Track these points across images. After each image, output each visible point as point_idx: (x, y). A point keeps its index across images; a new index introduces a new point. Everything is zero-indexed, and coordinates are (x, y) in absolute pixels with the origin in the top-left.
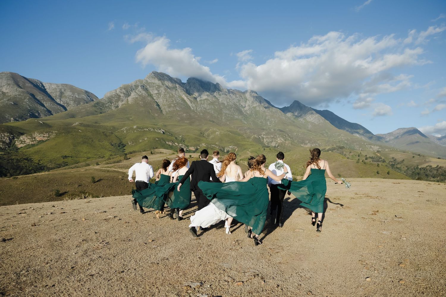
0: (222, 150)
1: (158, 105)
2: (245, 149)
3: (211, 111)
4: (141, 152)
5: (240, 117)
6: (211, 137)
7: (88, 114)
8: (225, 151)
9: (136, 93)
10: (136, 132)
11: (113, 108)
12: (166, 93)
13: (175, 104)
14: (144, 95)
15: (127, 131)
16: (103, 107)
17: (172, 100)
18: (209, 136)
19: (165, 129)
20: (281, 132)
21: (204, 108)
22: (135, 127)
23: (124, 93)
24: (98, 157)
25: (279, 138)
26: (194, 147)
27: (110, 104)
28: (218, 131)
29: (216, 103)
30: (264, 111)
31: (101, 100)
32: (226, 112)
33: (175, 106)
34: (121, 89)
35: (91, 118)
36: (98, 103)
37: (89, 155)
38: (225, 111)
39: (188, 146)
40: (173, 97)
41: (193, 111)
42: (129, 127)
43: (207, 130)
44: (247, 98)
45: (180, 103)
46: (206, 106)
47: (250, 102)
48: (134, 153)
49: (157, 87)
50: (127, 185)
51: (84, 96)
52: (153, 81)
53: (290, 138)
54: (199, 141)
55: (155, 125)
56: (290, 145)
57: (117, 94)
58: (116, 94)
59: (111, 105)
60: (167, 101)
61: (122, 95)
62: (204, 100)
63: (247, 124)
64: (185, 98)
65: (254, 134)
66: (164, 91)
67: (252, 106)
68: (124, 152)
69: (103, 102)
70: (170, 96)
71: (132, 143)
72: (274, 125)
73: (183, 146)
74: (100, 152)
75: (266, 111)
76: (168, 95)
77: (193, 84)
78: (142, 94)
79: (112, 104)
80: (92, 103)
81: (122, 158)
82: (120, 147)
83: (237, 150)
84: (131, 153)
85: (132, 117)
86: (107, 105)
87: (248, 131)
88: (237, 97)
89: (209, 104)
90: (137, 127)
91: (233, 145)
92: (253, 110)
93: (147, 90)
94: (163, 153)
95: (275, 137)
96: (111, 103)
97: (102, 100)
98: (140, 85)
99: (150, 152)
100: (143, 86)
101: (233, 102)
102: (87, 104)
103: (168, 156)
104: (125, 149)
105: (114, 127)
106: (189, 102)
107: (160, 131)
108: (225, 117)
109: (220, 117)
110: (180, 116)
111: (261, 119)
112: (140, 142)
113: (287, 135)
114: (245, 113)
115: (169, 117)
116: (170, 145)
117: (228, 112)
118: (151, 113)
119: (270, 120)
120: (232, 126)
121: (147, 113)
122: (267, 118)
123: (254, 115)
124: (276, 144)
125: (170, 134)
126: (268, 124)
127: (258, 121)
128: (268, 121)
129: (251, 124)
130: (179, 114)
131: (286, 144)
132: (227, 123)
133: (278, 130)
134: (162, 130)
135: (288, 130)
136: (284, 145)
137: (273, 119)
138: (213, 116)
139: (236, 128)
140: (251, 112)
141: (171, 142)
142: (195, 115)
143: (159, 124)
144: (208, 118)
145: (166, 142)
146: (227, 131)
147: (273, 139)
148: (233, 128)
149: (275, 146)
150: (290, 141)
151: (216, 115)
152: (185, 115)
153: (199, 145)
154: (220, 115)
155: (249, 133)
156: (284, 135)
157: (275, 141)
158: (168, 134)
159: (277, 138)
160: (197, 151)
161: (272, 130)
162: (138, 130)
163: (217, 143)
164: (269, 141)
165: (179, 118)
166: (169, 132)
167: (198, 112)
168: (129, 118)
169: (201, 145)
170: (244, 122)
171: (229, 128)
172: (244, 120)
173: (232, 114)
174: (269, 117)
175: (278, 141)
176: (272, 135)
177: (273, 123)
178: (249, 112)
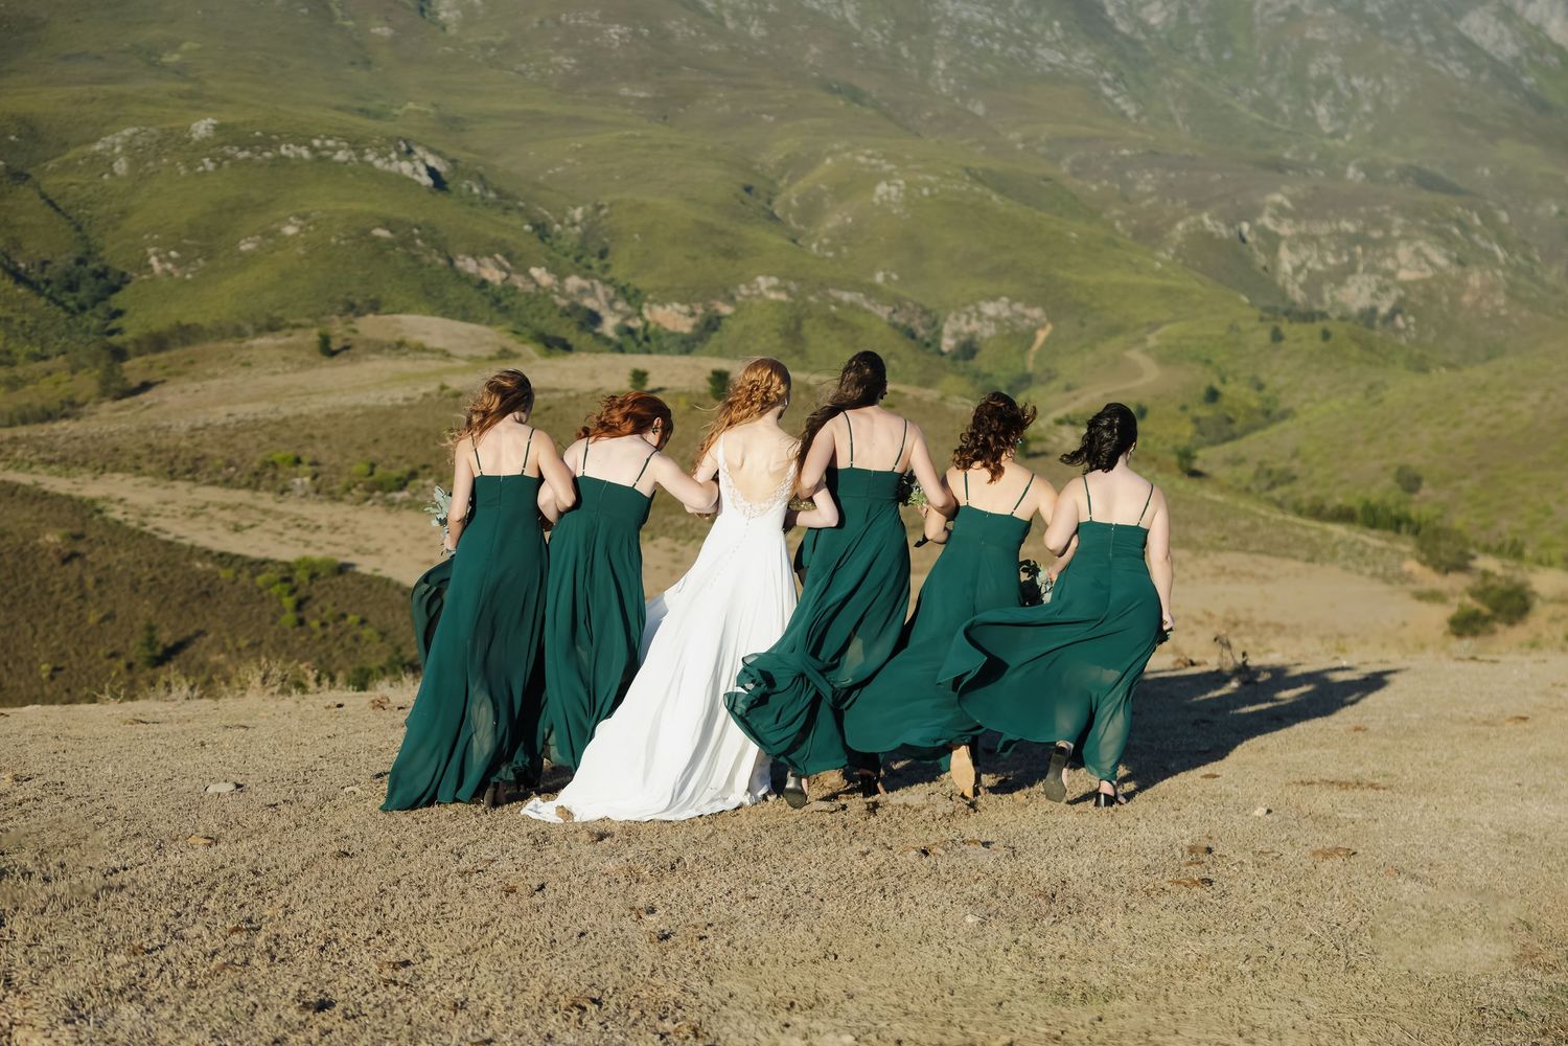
0: (921, 332)
2: (1115, 330)
4: (239, 333)
5: (1083, 58)
6: (836, 218)
8: (948, 343)
10: (211, 166)
15: (136, 162)
18: (811, 210)
19: (453, 153)
20: (1425, 196)
22: (202, 127)
25: (1407, 238)
26: (685, 309)
28: (888, 177)
30: (1293, 13)
32: (965, 15)
38: (956, 7)
39: (633, 296)
42: (152, 130)
43: (797, 165)
48: (186, 342)
50: (108, 607)
53: (1504, 245)
54: (730, 254)
55: (364, 112)
56: (1501, 300)
63: (1138, 117)
65: (1197, 206)
68: (112, 333)
71: (177, 263)
72: (1369, 127)
73: (592, 293)
75: (1306, 11)
81: (86, 383)
82: (83, 294)
83: (1047, 341)
84: (159, 343)
85: (185, 46)
87: (1146, 182)
90: (217, 128)
91: (1014, 299)
94: (421, 348)
95: (1376, 234)
99: (313, 336)
103: (464, 371)
104: (119, 313)
105: (30, 128)
107: (411, 161)
108: (958, 52)
109: (914, 58)
110: (581, 41)
111: (1262, 79)
112: (241, 254)
113: (1481, 218)
114: (1123, 27)
115: (485, 47)
116: (492, 284)
117: (978, 17)
118: (338, 12)
119: (1341, 84)
120: (1014, 136)
121: (305, 11)
122: (1314, 70)
123: (1199, 38)
124: (1384, 289)
125: (492, 195)
126: (1320, 121)
127: (1235, 92)
128: (1318, 98)
129: (1170, 118)
130: (572, 21)
131: (1467, 299)
132: (969, 107)
133: (1403, 174)
134: (423, 161)
135: (1487, 172)
136: (1445, 300)
137: (1366, 80)
138: (855, 44)
139: (1041, 150)
140: (1174, 19)
141: (498, 256)
142: (703, 35)
143: (405, 108)
144: (811, 62)
145: (461, 257)
146: (968, 178)
147: (1359, 250)
148: (1020, 146)
149: (1373, 311)
150: (1499, 273)
151: (879, 38)
152: (621, 36)
153: (725, 291)
154: (914, 37)
155: (1155, 199)
156: (1449, 220)
157: (1371, 269)
158: (471, 189)
159: (1387, 242)
160: (715, 335)
161: (1351, 172)
162: (227, 150)
163: (879, 278)
164: (1325, 263)
165: (573, 61)
166: (481, 178)
167: (726, 14)
168: (160, 56)
169: (743, 289)
170: (1118, 100)
171: (983, 148)
172: (1116, 80)
173: (1017, 31)
174: (1330, 67)
175: (1399, 266)
176: (1351, 218)
177: (1366, 114)
178: (1164, 14)
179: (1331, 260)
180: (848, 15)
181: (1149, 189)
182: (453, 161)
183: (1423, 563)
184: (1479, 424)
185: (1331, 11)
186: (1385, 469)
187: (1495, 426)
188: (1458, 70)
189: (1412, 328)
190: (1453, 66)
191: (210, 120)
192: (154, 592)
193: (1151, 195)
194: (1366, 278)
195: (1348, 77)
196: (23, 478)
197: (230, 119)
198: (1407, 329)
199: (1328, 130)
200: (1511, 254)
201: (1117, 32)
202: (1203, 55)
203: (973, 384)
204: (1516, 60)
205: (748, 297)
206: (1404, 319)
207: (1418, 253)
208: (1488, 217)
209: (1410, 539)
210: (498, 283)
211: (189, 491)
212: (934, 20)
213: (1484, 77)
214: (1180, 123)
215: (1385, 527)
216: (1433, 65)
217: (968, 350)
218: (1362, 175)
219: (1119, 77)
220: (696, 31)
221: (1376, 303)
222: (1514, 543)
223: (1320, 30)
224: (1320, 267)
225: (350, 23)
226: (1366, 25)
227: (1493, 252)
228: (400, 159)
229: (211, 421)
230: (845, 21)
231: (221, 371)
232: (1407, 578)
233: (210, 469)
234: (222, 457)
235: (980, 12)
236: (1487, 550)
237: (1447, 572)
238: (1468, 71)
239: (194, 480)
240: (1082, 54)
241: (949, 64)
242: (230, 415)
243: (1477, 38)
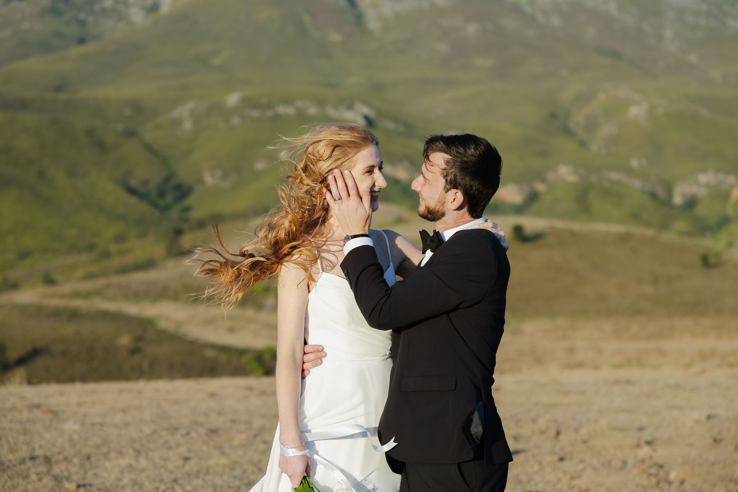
0: (661, 195)
3: (605, 2)
6: (607, 130)
8: (678, 200)
10: (238, 122)
11: (137, 16)
15: (195, 123)
16: (92, 12)
19: (378, 106)
22: (233, 99)
26: (518, 189)
28: (637, 103)
35: (36, 65)
37: (27, 242)
41: (515, 8)
42: (205, 103)
43: (582, 99)
54: (542, 154)
55: (326, 84)
59: (125, 3)
71: (220, 178)
74: (74, 226)
81: (159, 250)
82: (168, 200)
85: (224, 53)
90: (242, 99)
104: (186, 210)
105: (137, 107)
107: (353, 111)
108: (679, 25)
109: (652, 32)
110: (452, 35)
112: (256, 171)
115: (397, 42)
117: (691, 4)
118: (310, 28)
121: (292, 29)
125: (402, 128)
130: (446, 24)
132: (687, 59)
134: (360, 111)
138: (616, 26)
142: (524, 27)
144: (589, 38)
152: (475, 30)
154: (652, 19)
160: (536, 204)
162: (248, 111)
163: (634, 163)
165: (448, 47)
166: (393, 119)
167: (538, 13)
168: (210, 60)
169: (551, 174)
171: (697, 83)
173: (715, 11)
180: (611, 9)
182: (378, 110)
191: (237, 95)
196: (111, 306)
197: (249, 93)
205: (555, 180)
212: (664, 7)
217: (691, 203)
220: (521, 26)
225: (317, 34)
228: (346, 111)
230: (609, 12)
241: (675, 34)
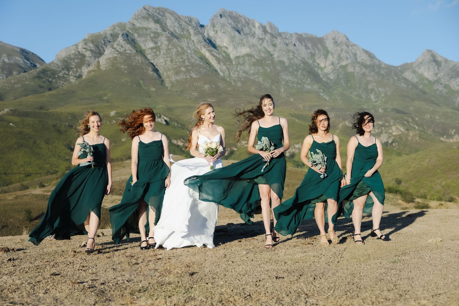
1: (156, 70)
3: (258, 77)
4: (122, 160)
5: (316, 87)
7: (27, 92)
9: (114, 48)
10: (115, 122)
11: (73, 80)
12: (170, 47)
13: (188, 66)
14: (129, 52)
16: (54, 78)
17: (182, 58)
19: (170, 116)
20: (398, 115)
21: (245, 72)
22: (113, 113)
23: (92, 51)
24: (45, 171)
25: (395, 125)
27: (67, 72)
29: (267, 62)
30: (364, 74)
31: (50, 64)
32: (287, 79)
33: (188, 71)
34: (86, 42)
35: (31, 99)
36: (44, 71)
37: (29, 169)
38: (285, 77)
40: (183, 54)
41: (224, 79)
44: (329, 49)
45: (197, 64)
46: (248, 68)
47: (335, 57)
49: (152, 35)
51: (19, 60)
52: (145, 24)
53: (417, 125)
56: (418, 138)
57: (79, 52)
58: (77, 53)
59: (68, 74)
60: (172, 61)
61: (88, 54)
62: (243, 57)
63: (329, 100)
64: (207, 55)
65: (344, 120)
66: (166, 43)
67: (338, 63)
69: (53, 68)
70: (178, 51)
72: (383, 100)
74: (48, 163)
75: (367, 74)
76: (175, 50)
77: (221, 27)
78: (125, 50)
79: (71, 72)
80: (34, 72)
85: (108, 95)
86: (61, 74)
88: (309, 48)
89: (254, 64)
90: (116, 113)
92: (340, 73)
93: (135, 43)
95: (387, 124)
96: (69, 71)
97: (52, 65)
98: (121, 34)
100: (127, 36)
101: (300, 58)
102: (25, 74)
105: (73, 116)
106: (214, 62)
107: (161, 118)
108: (286, 87)
109: (276, 89)
110: (199, 89)
111: (357, 90)
112: (123, 142)
113: (412, 119)
114: (324, 79)
115: (177, 92)
116: (180, 146)
117: (291, 79)
118: (143, 86)
119: (376, 90)
120: (300, 106)
121: (135, 86)
122: (370, 87)
123: (342, 81)
124: (390, 137)
125: (180, 125)
126: (372, 99)
127: (351, 93)
128: (371, 94)
129: (337, 100)
130: (197, 85)
131: (409, 138)
132: (290, 100)
133: (393, 110)
134: (163, 118)
135: (412, 109)
136: (404, 139)
137: (382, 89)
138: (262, 87)
139: (307, 109)
140: (336, 77)
141: (182, 139)
142: (227, 86)
143: (159, 107)
144: (252, 91)
145: (173, 140)
146: (290, 116)
147: (383, 128)
148: (302, 108)
149: (387, 142)
150: (417, 132)
151: (268, 85)
152: (208, 87)
153: (235, 145)
154: (276, 84)
155: (334, 119)
156: (404, 120)
157: (386, 132)
158: (175, 124)
159: (390, 126)
160: (233, 155)
161: (380, 110)
162: (118, 118)
164: (375, 132)
165: (197, 94)
166: (177, 122)
167: (232, 81)
168: (103, 98)
169: (239, 144)
170: (324, 96)
171: (293, 109)
172: (323, 92)
173: (300, 82)
174: (373, 86)
175: (393, 132)
176: (381, 121)
177: (383, 97)
178: (334, 76)
179: (377, 131)
180: (260, 80)
181: (333, 116)
182: (170, 118)
183: (403, 201)
184: (415, 168)
185: (373, 73)
186: (393, 179)
187: (418, 168)
188: (404, 85)
189: (397, 146)
190: (402, 84)
191: (114, 112)
192: (104, 221)
193: (333, 118)
194: (385, 135)
195: (378, 88)
197: (119, 111)
198: (396, 146)
199: (374, 101)
200: (419, 127)
201: (323, 81)
202: (344, 85)
203: (294, 164)
204: (417, 82)
205: (240, 146)
206: (395, 144)
207: (397, 128)
208: (413, 119)
209: (399, 195)
210: (182, 146)
211: (111, 197)
212: (280, 80)
213: (410, 87)
214: (339, 101)
215: (393, 193)
216: (397, 84)
217: (292, 156)
218: (383, 111)
219: (324, 91)
220: (226, 86)
221: (388, 140)
222: (424, 195)
223: (371, 78)
224: (374, 133)
225: (146, 88)
226: (381, 76)
227: (415, 127)
228: (158, 118)
229: (116, 180)
230: (260, 81)
231: (118, 169)
232: (399, 204)
233: (116, 191)
234: (119, 188)
235: (291, 78)
236: (418, 197)
237: (409, 203)
238: (406, 85)
239: (112, 194)
240: (315, 86)
241: (285, 90)
242: (120, 179)
243: (407, 78)
